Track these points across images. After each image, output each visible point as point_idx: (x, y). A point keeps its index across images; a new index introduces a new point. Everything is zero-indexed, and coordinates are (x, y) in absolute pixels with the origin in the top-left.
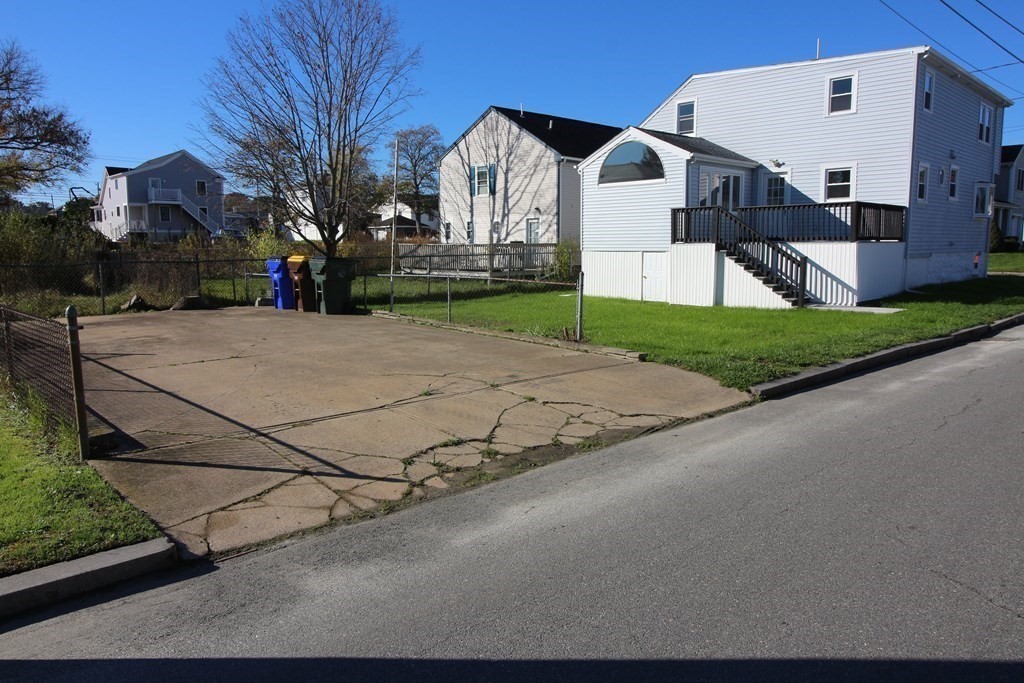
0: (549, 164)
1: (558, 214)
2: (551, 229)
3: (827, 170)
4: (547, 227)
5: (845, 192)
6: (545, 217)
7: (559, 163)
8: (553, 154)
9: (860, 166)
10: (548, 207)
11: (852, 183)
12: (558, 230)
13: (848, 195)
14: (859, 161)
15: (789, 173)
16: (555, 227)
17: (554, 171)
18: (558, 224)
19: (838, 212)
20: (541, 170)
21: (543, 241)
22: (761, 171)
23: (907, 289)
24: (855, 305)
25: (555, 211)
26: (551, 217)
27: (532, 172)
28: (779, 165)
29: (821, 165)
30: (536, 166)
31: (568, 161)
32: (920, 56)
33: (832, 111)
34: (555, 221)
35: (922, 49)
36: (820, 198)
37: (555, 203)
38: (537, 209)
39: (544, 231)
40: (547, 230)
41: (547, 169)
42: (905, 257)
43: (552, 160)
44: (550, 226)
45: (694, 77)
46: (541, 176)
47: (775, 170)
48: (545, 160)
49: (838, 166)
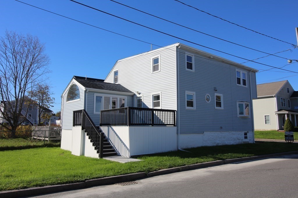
3: (153, 95)
5: (159, 104)
9: (162, 93)
11: (160, 100)
13: (159, 106)
14: (162, 91)
15: (142, 97)
22: (135, 96)
23: (179, 149)
24: (129, 157)
32: (177, 47)
33: (154, 71)
35: (177, 44)
36: (151, 107)
42: (178, 133)
45: (118, 61)
47: (139, 96)
49: (156, 93)
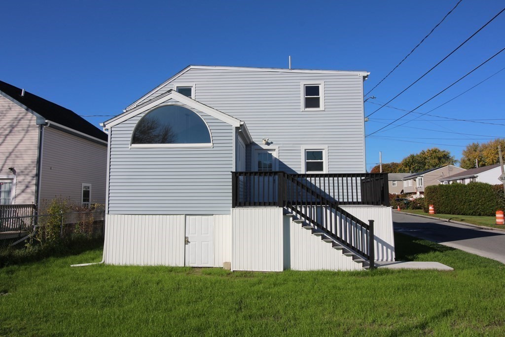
0: (29, 126)
1: (38, 175)
2: (29, 190)
3: (305, 150)
4: (23, 187)
5: (320, 166)
6: (21, 178)
7: (41, 126)
8: (35, 118)
9: (330, 148)
10: (26, 168)
11: (325, 160)
12: (37, 191)
13: (322, 169)
14: (330, 145)
15: (277, 150)
16: (34, 188)
17: (35, 134)
18: (37, 185)
19: (318, 182)
20: (19, 131)
21: (18, 201)
22: (253, 147)
24: (394, 260)
25: (35, 172)
26: (29, 178)
27: (7, 132)
28: (268, 144)
29: (301, 146)
30: (12, 127)
31: (51, 126)
32: (364, 77)
33: (306, 107)
34: (34, 182)
36: (302, 170)
37: (35, 164)
38: (12, 169)
39: (18, 192)
40: (23, 191)
41: (27, 131)
43: (34, 123)
44: (27, 187)
45: (192, 67)
46: (20, 137)
47: (265, 147)
48: (25, 123)
49: (313, 147)
